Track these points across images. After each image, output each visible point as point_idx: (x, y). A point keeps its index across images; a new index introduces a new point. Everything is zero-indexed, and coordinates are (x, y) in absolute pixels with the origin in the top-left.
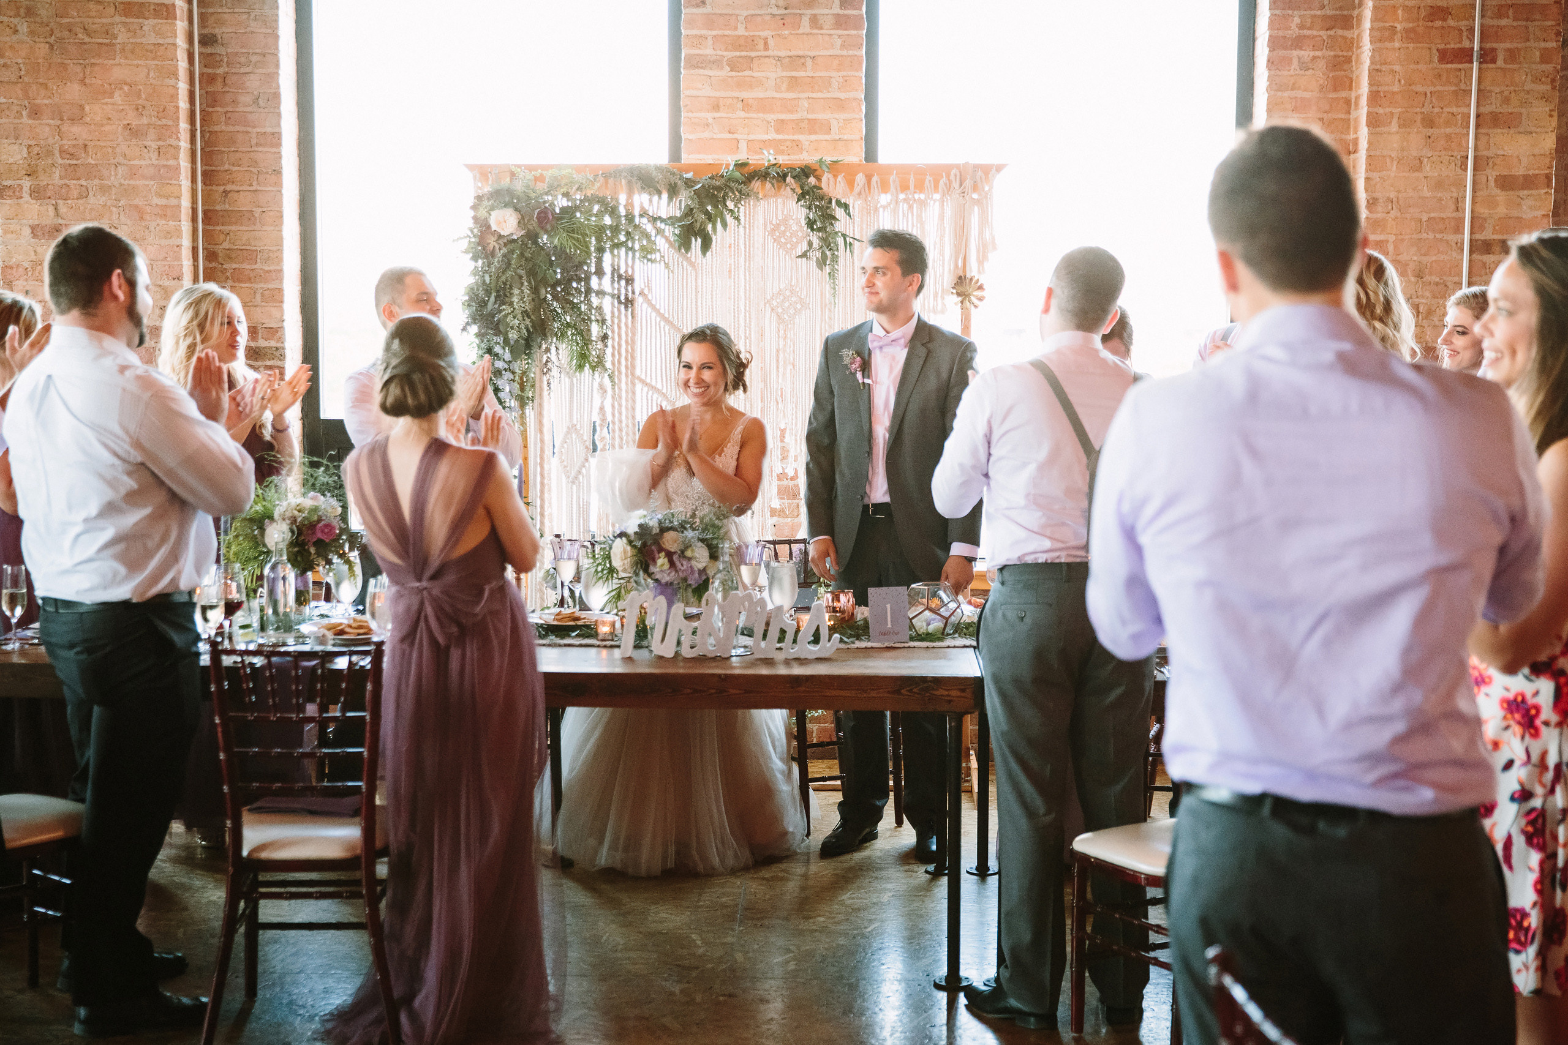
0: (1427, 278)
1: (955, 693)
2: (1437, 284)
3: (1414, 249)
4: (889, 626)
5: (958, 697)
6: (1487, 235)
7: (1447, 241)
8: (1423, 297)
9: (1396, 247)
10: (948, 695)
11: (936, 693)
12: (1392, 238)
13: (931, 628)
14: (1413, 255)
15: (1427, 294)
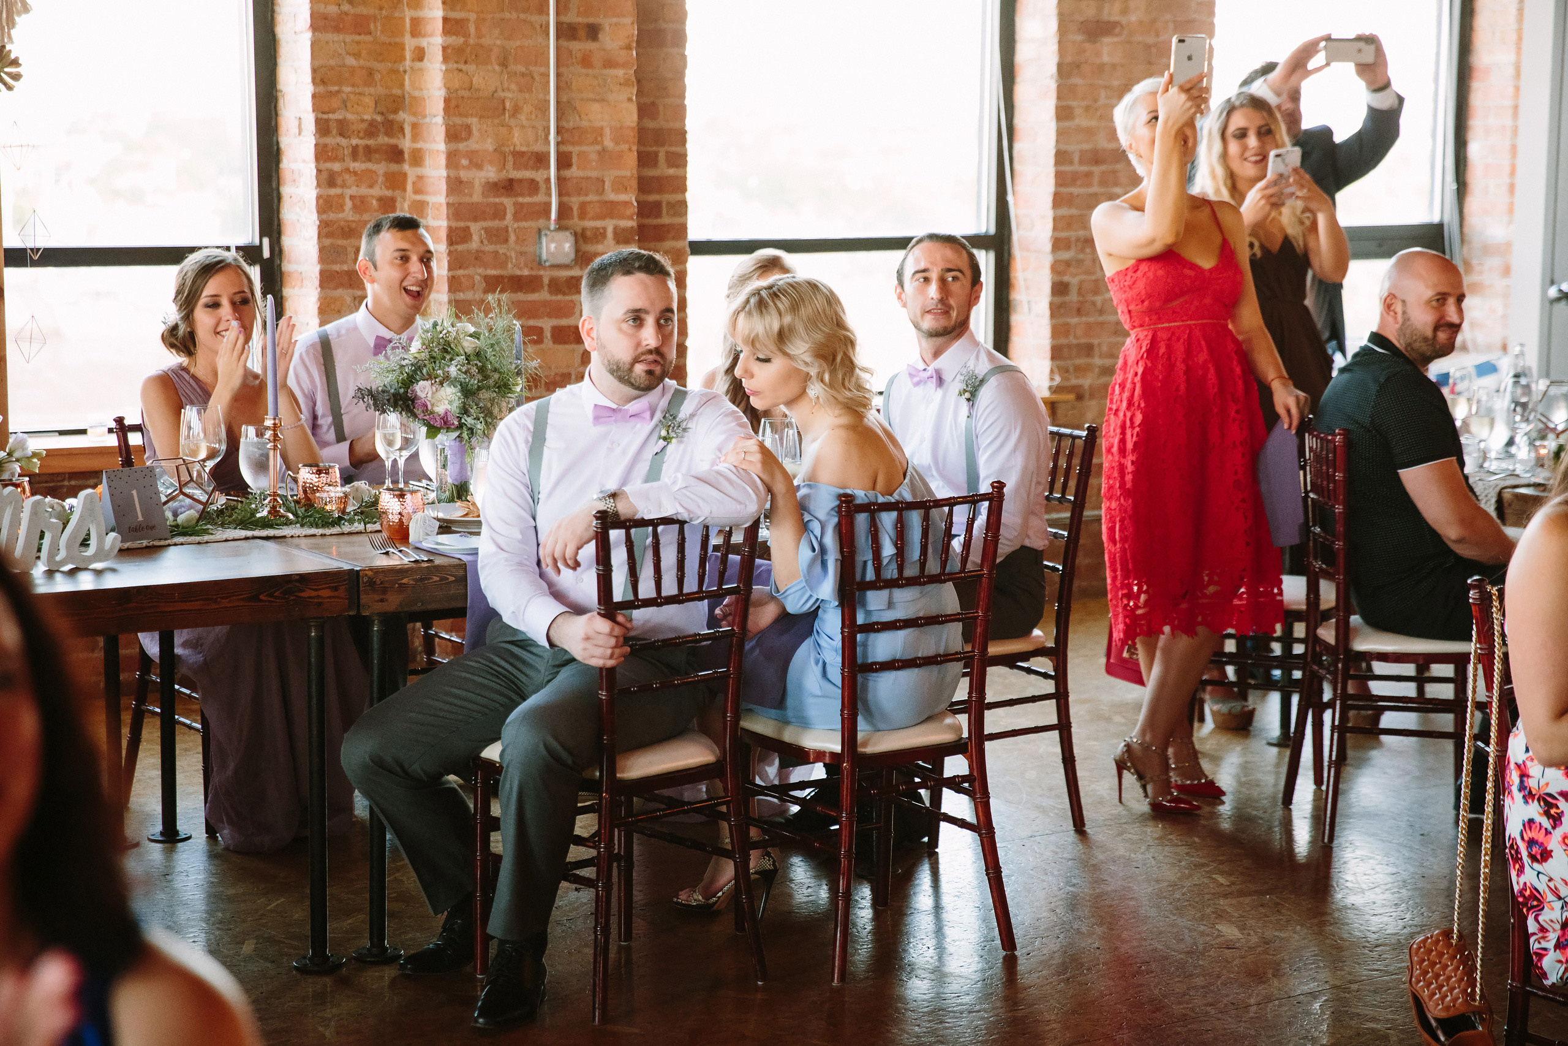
0: (512, 67)
1: (325, 593)
2: (523, 75)
3: (496, 32)
4: (140, 518)
5: (330, 597)
6: (572, 17)
7: (531, 24)
8: (509, 90)
9: (477, 28)
10: (318, 597)
11: (302, 594)
12: (473, 17)
13: (181, 519)
14: (497, 38)
15: (513, 87)
